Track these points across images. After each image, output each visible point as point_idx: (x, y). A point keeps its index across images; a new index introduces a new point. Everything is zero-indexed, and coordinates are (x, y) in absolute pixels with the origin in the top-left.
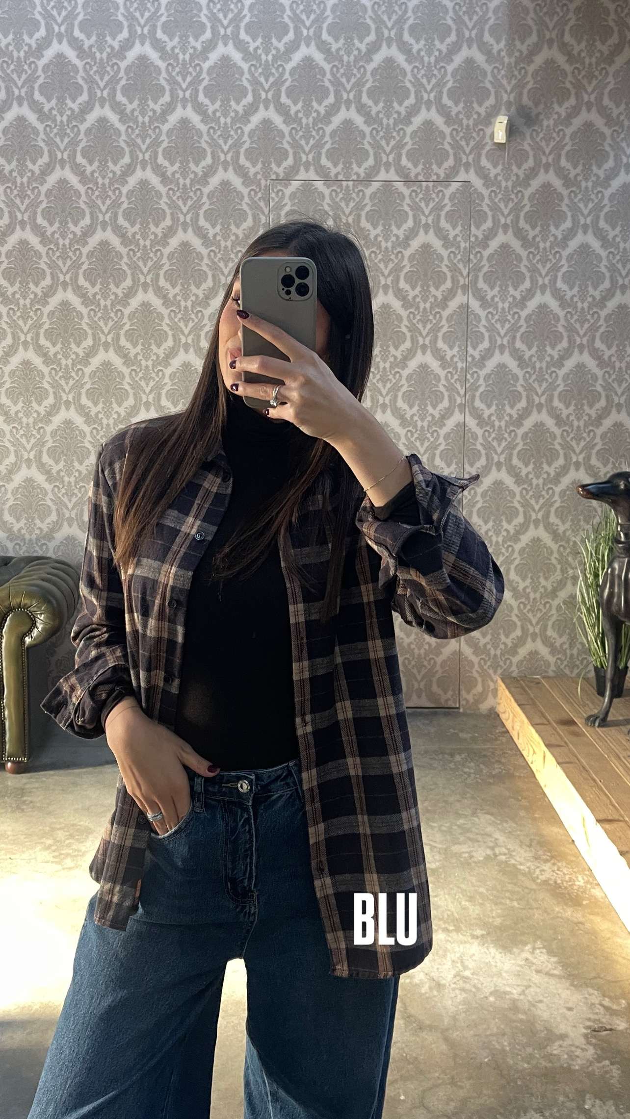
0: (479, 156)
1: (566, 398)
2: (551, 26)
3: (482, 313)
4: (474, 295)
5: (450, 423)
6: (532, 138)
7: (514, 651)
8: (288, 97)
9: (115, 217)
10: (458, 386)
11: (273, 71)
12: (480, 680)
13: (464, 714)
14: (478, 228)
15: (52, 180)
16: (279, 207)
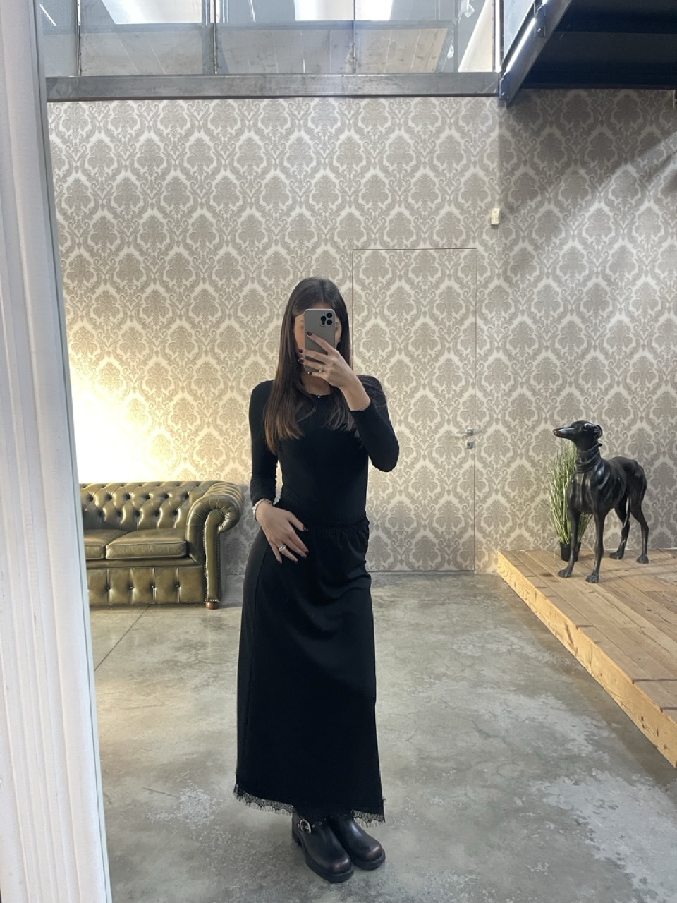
0: (482, 233)
1: (538, 378)
2: (525, 152)
3: (485, 328)
4: (480, 317)
5: (466, 395)
6: (515, 222)
7: (508, 535)
8: (363, 199)
9: (259, 275)
10: (471, 372)
11: (354, 184)
12: (487, 553)
13: (478, 574)
14: (481, 276)
15: (221, 253)
16: (358, 266)
